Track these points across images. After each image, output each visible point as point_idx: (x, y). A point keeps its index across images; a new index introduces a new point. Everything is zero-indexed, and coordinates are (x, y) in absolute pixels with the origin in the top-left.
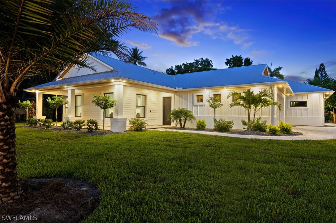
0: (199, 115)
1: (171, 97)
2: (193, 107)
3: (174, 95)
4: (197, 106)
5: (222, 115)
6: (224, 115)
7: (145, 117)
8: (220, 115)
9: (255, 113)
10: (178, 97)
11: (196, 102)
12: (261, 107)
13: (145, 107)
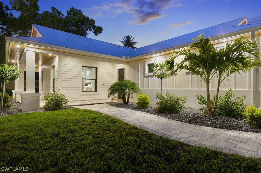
0: (150, 88)
1: (124, 69)
2: (144, 78)
3: (126, 66)
4: (147, 77)
5: (175, 88)
6: (179, 88)
7: (96, 91)
8: (174, 88)
9: (219, 83)
10: (130, 68)
11: (147, 72)
12: (232, 72)
13: (96, 80)
